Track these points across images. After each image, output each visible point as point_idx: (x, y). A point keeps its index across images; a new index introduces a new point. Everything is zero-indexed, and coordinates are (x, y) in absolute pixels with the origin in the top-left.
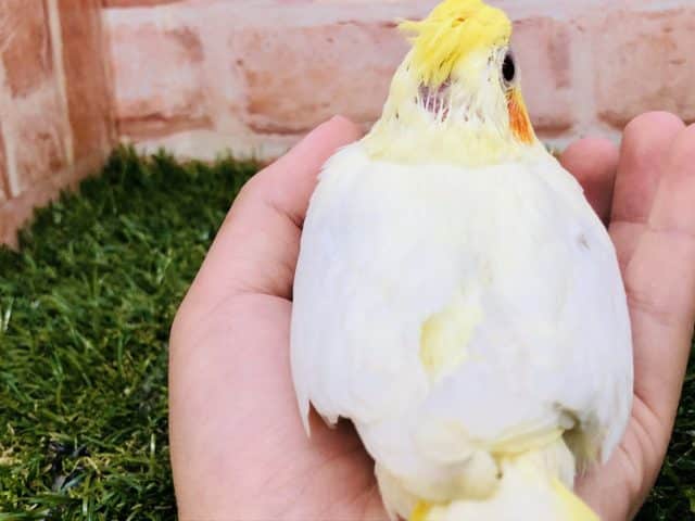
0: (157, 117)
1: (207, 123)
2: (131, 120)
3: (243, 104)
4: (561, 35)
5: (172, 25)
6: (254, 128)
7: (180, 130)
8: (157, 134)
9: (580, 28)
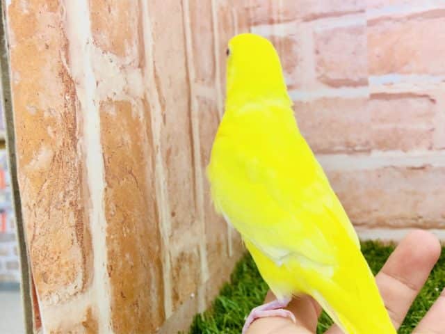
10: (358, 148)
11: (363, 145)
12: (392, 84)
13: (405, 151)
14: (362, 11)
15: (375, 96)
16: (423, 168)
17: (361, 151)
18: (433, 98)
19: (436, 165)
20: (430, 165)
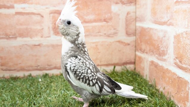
10: (11, 36)
11: (13, 35)
12: (25, 8)
13: (31, 38)
15: (17, 13)
16: (39, 45)
17: (12, 38)
18: (42, 15)
19: (44, 44)
20: (42, 44)
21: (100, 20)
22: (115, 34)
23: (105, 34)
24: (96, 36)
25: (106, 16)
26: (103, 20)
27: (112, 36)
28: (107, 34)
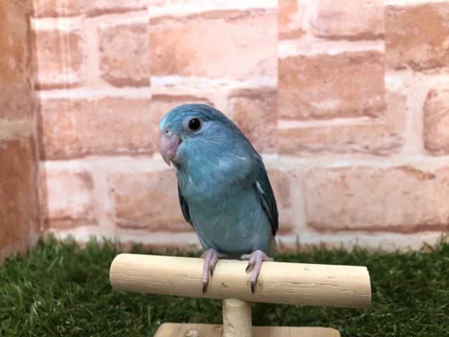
0: (68, 218)
1: (94, 222)
2: (55, 219)
3: (114, 213)
4: (285, 179)
5: (78, 170)
6: (119, 225)
7: (80, 225)
8: (67, 228)
9: (295, 176)
10: (141, 150)
11: (145, 147)
12: (172, 86)
14: (145, 9)
15: (156, 98)
17: (143, 153)
18: (211, 102)
21: (354, 113)
22: (395, 147)
23: (367, 147)
24: (343, 152)
25: (371, 102)
26: (361, 112)
27: (385, 152)
28: (371, 148)
